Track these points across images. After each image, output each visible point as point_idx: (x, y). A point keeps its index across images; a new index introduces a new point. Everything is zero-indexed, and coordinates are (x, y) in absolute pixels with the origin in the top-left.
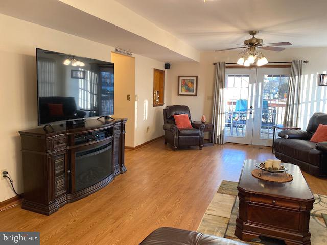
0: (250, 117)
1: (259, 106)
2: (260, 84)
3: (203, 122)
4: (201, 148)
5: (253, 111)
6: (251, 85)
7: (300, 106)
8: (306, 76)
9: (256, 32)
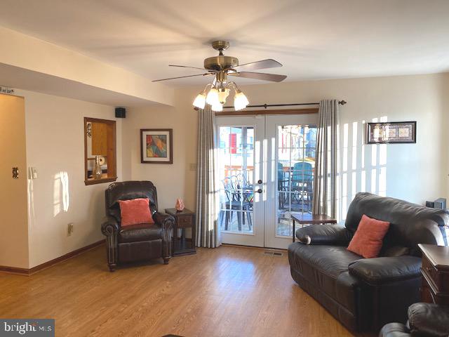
0: (261, 198)
1: (273, 180)
2: (273, 140)
3: (178, 211)
4: (166, 262)
5: (264, 188)
6: (258, 143)
7: (338, 178)
8: (346, 126)
9: (224, 42)
